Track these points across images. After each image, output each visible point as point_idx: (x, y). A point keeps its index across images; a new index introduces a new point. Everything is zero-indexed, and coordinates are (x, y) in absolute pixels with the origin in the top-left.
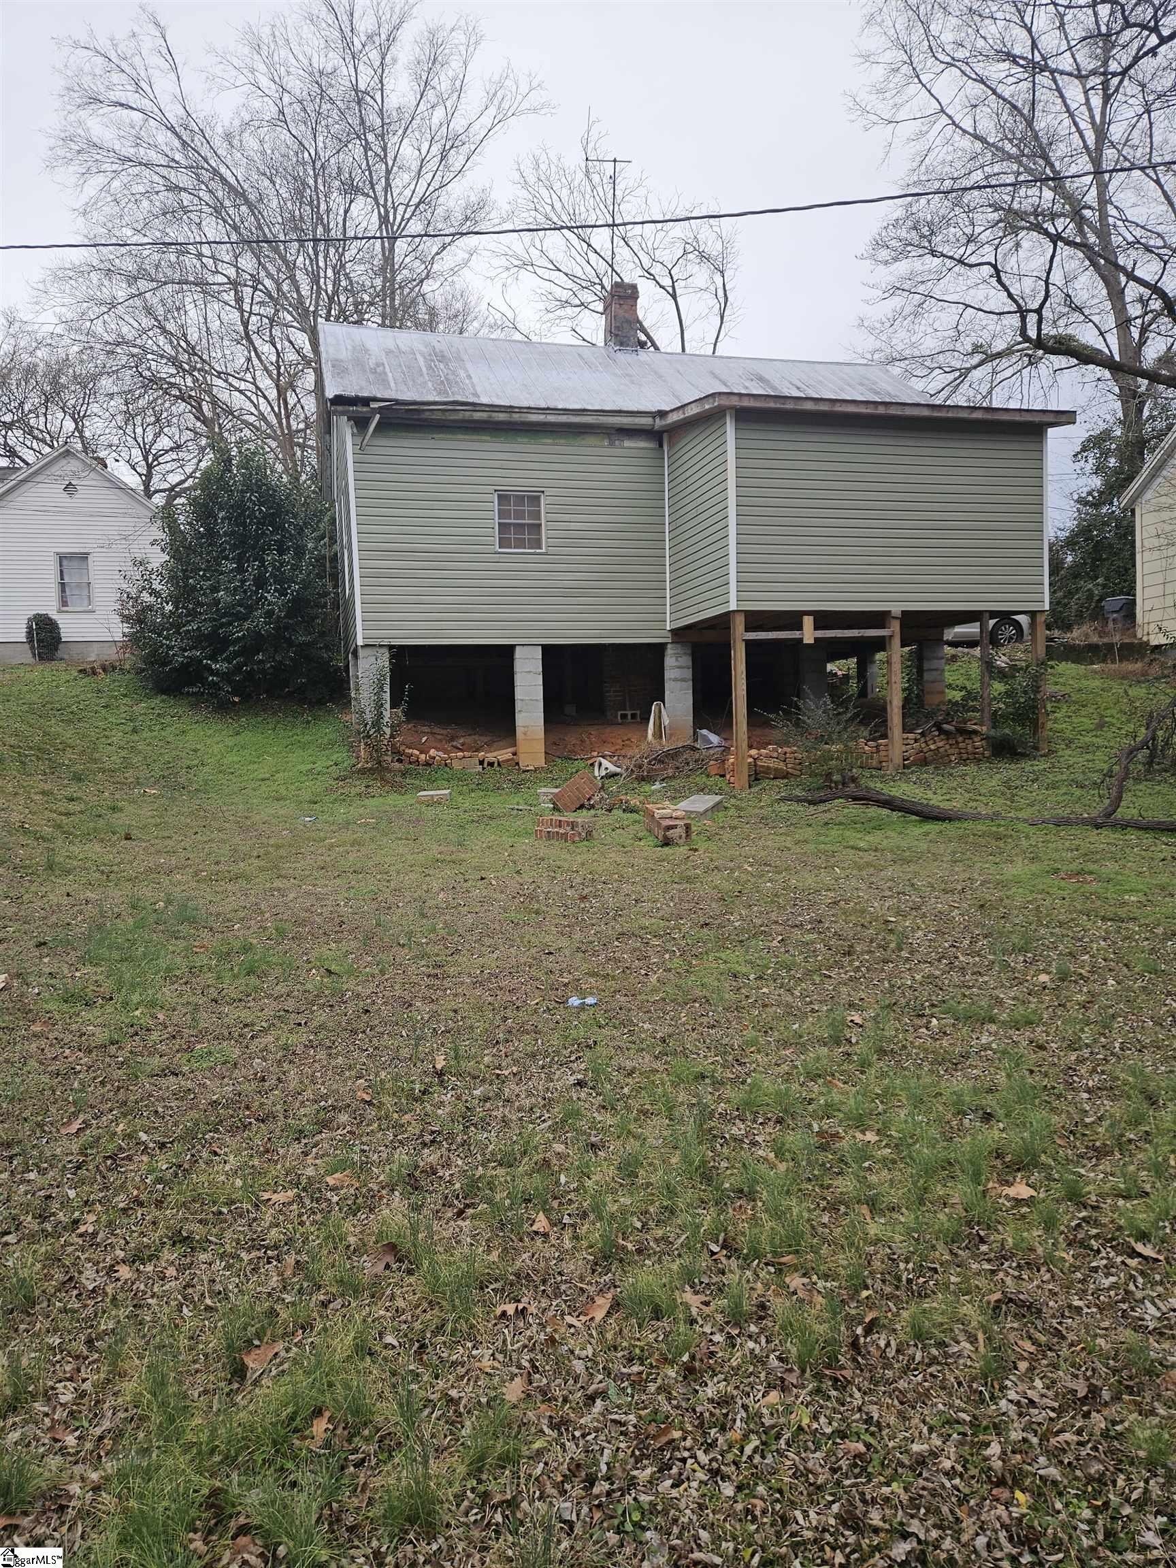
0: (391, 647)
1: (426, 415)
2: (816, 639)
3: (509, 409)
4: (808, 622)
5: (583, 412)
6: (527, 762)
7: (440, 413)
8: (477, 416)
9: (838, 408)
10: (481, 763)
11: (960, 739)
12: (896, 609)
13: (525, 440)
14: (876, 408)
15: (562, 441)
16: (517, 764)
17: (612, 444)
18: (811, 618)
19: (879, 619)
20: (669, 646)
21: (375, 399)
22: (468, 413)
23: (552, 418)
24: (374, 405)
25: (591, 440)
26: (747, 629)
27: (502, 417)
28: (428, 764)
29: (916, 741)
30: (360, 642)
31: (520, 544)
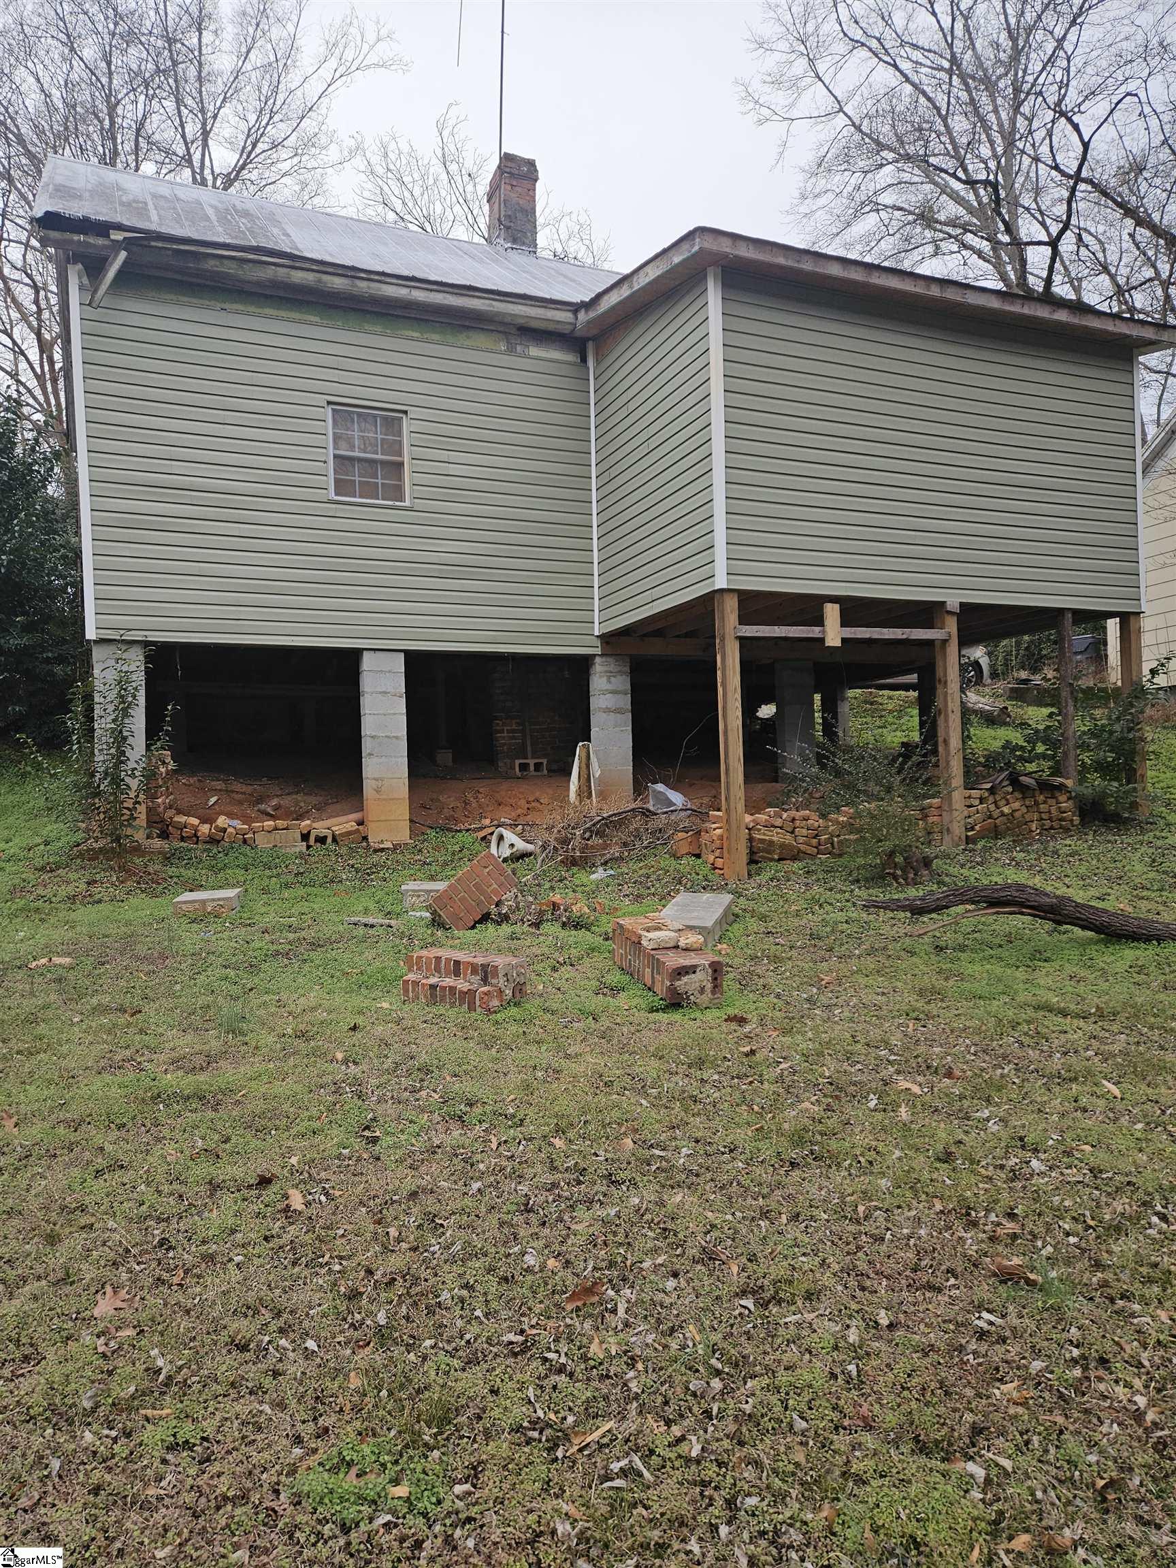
0: (146, 644)
1: (210, 264)
2: (844, 640)
3: (351, 272)
4: (832, 613)
6: (379, 835)
7: (233, 265)
8: (298, 277)
9: (877, 280)
10: (305, 837)
11: (1041, 798)
12: (953, 600)
13: (378, 329)
14: (928, 288)
15: (436, 337)
16: (365, 838)
17: (511, 351)
18: (837, 606)
19: (927, 613)
20: (598, 660)
21: (120, 227)
22: (282, 271)
23: (419, 295)
24: (117, 236)
25: (480, 340)
26: (743, 620)
27: (338, 283)
28: (213, 841)
29: (982, 800)
30: (91, 634)
31: (370, 490)
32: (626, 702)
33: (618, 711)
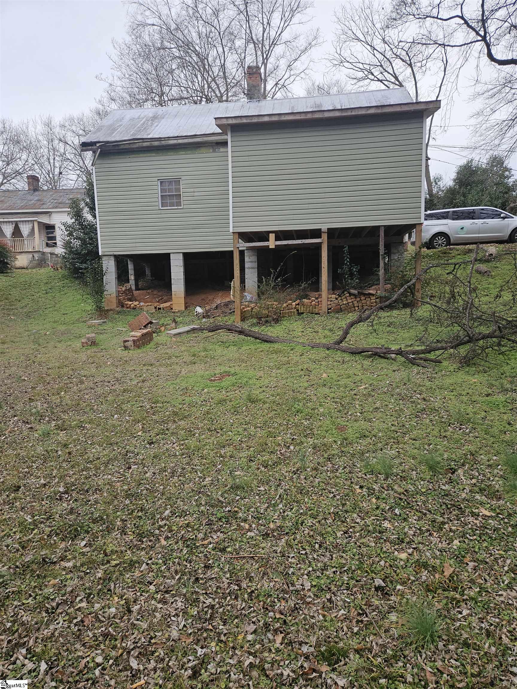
0: (115, 256)
1: (122, 147)
2: (275, 245)
3: (159, 139)
4: (272, 236)
5: (195, 136)
6: (176, 308)
7: (128, 145)
8: (145, 144)
9: (283, 118)
10: (156, 308)
11: (363, 298)
12: (324, 228)
13: (172, 153)
15: (189, 152)
16: (172, 309)
17: (214, 151)
18: (274, 234)
20: (246, 251)
21: (99, 142)
22: (140, 144)
23: (180, 141)
24: (98, 145)
25: (203, 150)
27: (156, 143)
28: (134, 309)
29: (337, 299)
30: (100, 254)
31: (172, 205)
32: (255, 265)
33: (252, 268)
